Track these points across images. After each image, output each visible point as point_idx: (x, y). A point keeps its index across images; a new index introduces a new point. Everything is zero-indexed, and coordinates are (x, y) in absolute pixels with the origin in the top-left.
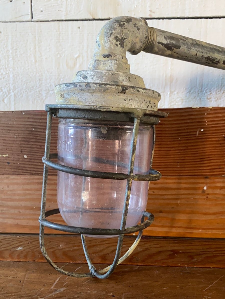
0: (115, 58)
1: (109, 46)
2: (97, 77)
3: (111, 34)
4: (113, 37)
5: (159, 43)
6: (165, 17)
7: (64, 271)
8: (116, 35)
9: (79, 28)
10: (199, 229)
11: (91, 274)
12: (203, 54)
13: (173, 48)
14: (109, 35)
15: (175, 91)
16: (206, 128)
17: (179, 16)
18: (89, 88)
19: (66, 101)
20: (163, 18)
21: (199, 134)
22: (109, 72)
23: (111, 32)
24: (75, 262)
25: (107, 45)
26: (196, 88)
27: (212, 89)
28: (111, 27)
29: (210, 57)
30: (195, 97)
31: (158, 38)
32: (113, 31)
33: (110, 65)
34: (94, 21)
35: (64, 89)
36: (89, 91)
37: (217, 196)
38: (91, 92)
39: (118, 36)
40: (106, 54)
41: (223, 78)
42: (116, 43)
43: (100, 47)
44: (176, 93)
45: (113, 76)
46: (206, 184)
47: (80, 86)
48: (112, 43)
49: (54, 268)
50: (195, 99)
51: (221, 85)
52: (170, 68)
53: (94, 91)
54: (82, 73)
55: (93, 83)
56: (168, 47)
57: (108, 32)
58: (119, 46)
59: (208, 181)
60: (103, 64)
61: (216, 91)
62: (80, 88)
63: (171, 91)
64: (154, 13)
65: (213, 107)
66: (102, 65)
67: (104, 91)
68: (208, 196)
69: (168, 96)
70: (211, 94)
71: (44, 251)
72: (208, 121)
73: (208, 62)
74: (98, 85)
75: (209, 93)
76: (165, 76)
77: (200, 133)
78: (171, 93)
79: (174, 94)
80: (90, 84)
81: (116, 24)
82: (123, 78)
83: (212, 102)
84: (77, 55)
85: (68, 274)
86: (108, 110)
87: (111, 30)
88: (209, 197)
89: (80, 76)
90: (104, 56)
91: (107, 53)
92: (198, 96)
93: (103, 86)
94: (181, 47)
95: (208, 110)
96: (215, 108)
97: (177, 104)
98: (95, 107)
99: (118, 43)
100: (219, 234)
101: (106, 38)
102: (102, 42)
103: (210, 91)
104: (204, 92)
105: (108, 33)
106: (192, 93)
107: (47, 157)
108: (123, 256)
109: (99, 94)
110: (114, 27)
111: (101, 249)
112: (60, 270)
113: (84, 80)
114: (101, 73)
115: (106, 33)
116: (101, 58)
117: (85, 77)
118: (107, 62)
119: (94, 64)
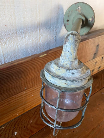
2: (79, 73)
15: (41, 29)
19: (69, 86)
23: (76, 48)
26: (49, 26)
27: (54, 26)
30: (48, 30)
43: (71, 55)
50: (48, 32)
51: (57, 24)
52: (38, 18)
61: (56, 26)
62: (78, 82)
63: (39, 30)
66: (73, 63)
69: (39, 32)
70: (54, 28)
74: (85, 79)
79: (41, 31)
80: (82, 80)
89: (70, 72)
97: (42, 35)
101: (74, 51)
102: (73, 53)
110: (76, 45)
113: (73, 75)
114: (80, 70)
115: (74, 48)
116: (73, 60)
117: (73, 73)
118: (75, 62)
119: (70, 63)
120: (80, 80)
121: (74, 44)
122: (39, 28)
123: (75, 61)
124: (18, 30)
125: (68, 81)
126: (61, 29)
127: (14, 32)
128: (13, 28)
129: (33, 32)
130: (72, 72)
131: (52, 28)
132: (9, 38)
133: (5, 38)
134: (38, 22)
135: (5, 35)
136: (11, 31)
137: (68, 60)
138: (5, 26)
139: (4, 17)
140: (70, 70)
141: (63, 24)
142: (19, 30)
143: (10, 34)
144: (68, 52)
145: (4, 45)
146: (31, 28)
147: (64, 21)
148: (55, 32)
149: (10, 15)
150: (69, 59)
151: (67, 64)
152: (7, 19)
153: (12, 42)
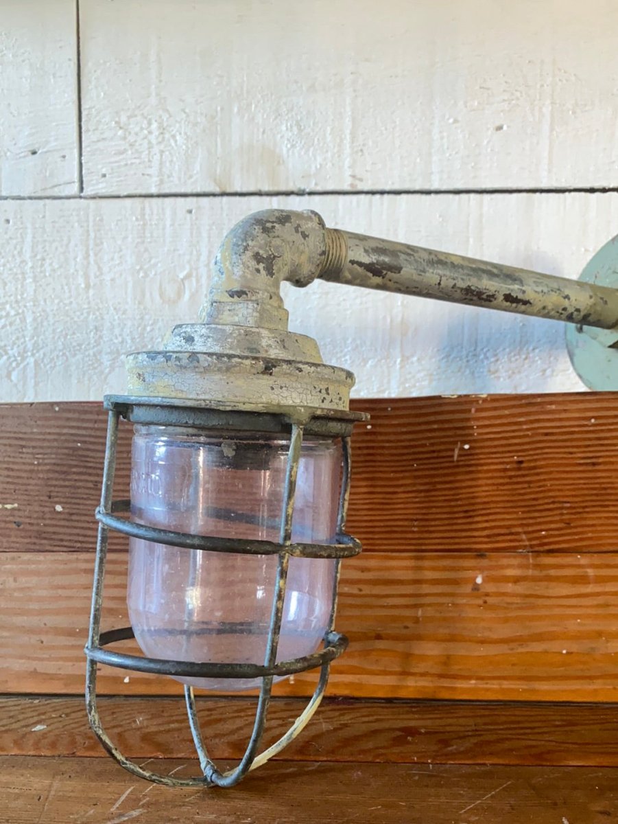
0: (254, 298)
1: (241, 273)
2: (215, 340)
3: (246, 249)
4: (249, 254)
5: (352, 262)
6: (387, 188)
7: (141, 771)
8: (256, 249)
9: (190, 212)
10: (469, 678)
11: (205, 780)
12: (456, 281)
13: (385, 272)
14: (242, 251)
15: (413, 356)
16: (475, 441)
17: (417, 188)
18: (195, 364)
19: (148, 390)
20: (382, 193)
21: (460, 456)
22: (239, 330)
23: (245, 244)
24: (169, 756)
25: (238, 271)
26: (462, 348)
27: (501, 349)
28: (246, 234)
29: (473, 288)
30: (461, 367)
31: (350, 252)
32: (250, 243)
33: (244, 312)
34: (225, 199)
35: (145, 363)
36: (197, 370)
37: (509, 600)
38: (201, 372)
39: (261, 252)
40: (235, 290)
41: (523, 325)
42: (257, 267)
43: (222, 274)
44: (415, 359)
45: (247, 337)
46: (481, 569)
47: (178, 359)
48: (249, 267)
49: (118, 762)
50: (459, 374)
51: (521, 342)
52: (399, 304)
53: (207, 370)
54: (184, 330)
55: (205, 353)
56: (374, 270)
57: (240, 243)
58: (263, 272)
59: (484, 562)
60: (229, 310)
61: (510, 353)
62: (177, 363)
63: (403, 356)
64: (361, 180)
65: (489, 395)
66: (227, 313)
67: (228, 369)
68: (487, 599)
69: (398, 366)
70: (497, 360)
71: (97, 722)
72: (478, 427)
73: (468, 297)
74: (214, 357)
75: (493, 359)
76: (389, 320)
77: (462, 453)
78: (405, 359)
79: (412, 363)
80: (199, 355)
81: (256, 227)
82: (270, 342)
83: (502, 379)
84: (185, 273)
85: (149, 777)
86: (235, 409)
87: (245, 240)
88: (490, 600)
89: (179, 335)
90: (232, 294)
91: (236, 288)
92: (466, 367)
93: (225, 359)
94: (404, 269)
95: (477, 401)
96: (493, 397)
97: (417, 384)
98: (208, 402)
99: (261, 266)
100: (517, 690)
103: (496, 355)
104: (482, 356)
105: (238, 246)
106: (455, 358)
107: (105, 507)
108: (283, 738)
109: (217, 377)
110: (252, 233)
111: (235, 727)
112: (132, 767)
113: (188, 346)
115: (235, 245)
116: (225, 298)
117: (190, 339)
119: (209, 310)
121: (240, 230)
122: (398, 350)
123: (234, 303)
130: (185, 332)
131: (487, 358)
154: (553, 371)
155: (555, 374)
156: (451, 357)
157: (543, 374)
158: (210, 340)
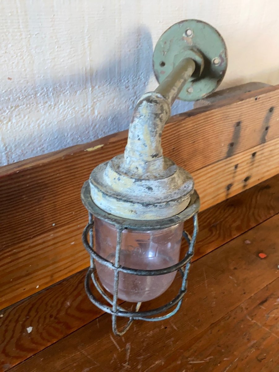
1: (155, 145)
4: (158, 135)
8: (159, 132)
14: (155, 134)
15: (96, 86)
18: (168, 206)
23: (155, 130)
26: (115, 78)
27: (129, 76)
28: (154, 124)
30: (115, 88)
33: (159, 163)
35: (140, 208)
36: (168, 208)
42: (160, 139)
43: (146, 146)
44: (97, 87)
45: (172, 181)
50: (115, 91)
51: (137, 71)
52: (88, 59)
54: (144, 184)
57: (153, 130)
60: (153, 164)
61: (133, 77)
63: (92, 86)
66: (151, 166)
67: (179, 204)
69: (91, 92)
70: (128, 81)
75: (127, 81)
76: (84, 69)
78: (93, 87)
79: (96, 89)
80: (169, 202)
83: (130, 90)
87: (155, 128)
89: (142, 186)
90: (153, 156)
91: (154, 153)
92: (118, 86)
97: (99, 99)
101: (152, 138)
102: (149, 142)
103: (128, 79)
104: (123, 81)
105: (153, 132)
106: (113, 83)
109: (174, 207)
110: (157, 124)
113: (150, 192)
114: (165, 182)
115: (151, 131)
116: (151, 159)
117: (150, 188)
118: (155, 162)
119: (143, 165)
120: (165, 203)
121: (151, 123)
122: (90, 84)
123: (155, 160)
124: (40, 88)
125: (136, 206)
126: (147, 85)
127: (31, 93)
128: (27, 83)
129: (76, 92)
130: (146, 185)
131: (124, 81)
132: (18, 106)
133: (7, 107)
134: (89, 68)
135: (9, 99)
136: (23, 91)
137: (138, 157)
138: (9, 79)
139: (7, 59)
140: (143, 181)
141: (153, 72)
142: (42, 89)
143: (20, 97)
144: (139, 139)
145: (7, 123)
146: (70, 82)
147: (153, 66)
148: (131, 91)
149: (19, 54)
150: (140, 155)
151: (137, 168)
152: (13, 63)
153: (25, 116)
154: (148, 83)
155: (149, 83)
156: (111, 83)
157: (145, 85)
158: (160, 187)
